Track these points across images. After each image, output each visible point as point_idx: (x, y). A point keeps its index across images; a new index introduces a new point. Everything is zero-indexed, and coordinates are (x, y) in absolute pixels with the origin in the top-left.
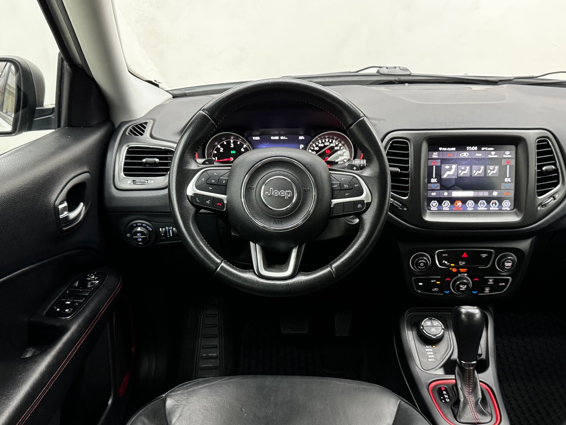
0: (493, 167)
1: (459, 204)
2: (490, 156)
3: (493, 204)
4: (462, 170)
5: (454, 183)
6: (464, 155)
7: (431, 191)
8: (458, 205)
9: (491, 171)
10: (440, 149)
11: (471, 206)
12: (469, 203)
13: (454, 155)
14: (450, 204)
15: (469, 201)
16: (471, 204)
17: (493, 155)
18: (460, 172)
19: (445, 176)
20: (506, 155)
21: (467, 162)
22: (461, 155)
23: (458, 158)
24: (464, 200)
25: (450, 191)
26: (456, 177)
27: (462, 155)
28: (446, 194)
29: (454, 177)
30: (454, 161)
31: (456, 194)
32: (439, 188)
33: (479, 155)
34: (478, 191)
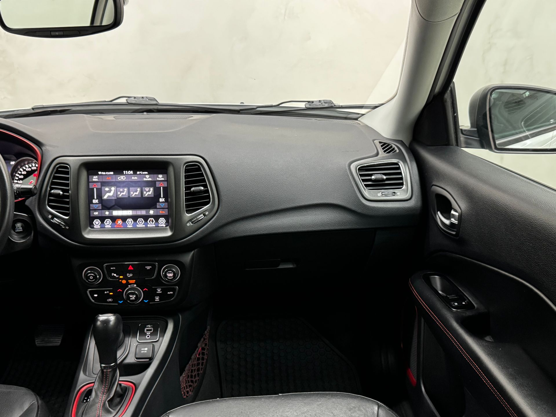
0: (149, 189)
1: (120, 222)
2: (145, 179)
3: (150, 221)
4: (121, 192)
5: (114, 204)
6: (122, 178)
7: (93, 211)
8: (118, 223)
9: (147, 192)
10: (100, 173)
11: (131, 224)
12: (129, 221)
13: (112, 178)
14: (111, 222)
15: (128, 219)
16: (131, 222)
17: (148, 178)
18: (119, 193)
19: (105, 197)
20: (159, 178)
21: (125, 184)
22: (118, 178)
23: (116, 181)
24: (124, 219)
25: (111, 211)
26: (116, 198)
27: (120, 178)
28: (107, 213)
29: (114, 198)
30: (113, 183)
31: (116, 213)
32: (100, 208)
33: (135, 178)
34: (136, 211)
